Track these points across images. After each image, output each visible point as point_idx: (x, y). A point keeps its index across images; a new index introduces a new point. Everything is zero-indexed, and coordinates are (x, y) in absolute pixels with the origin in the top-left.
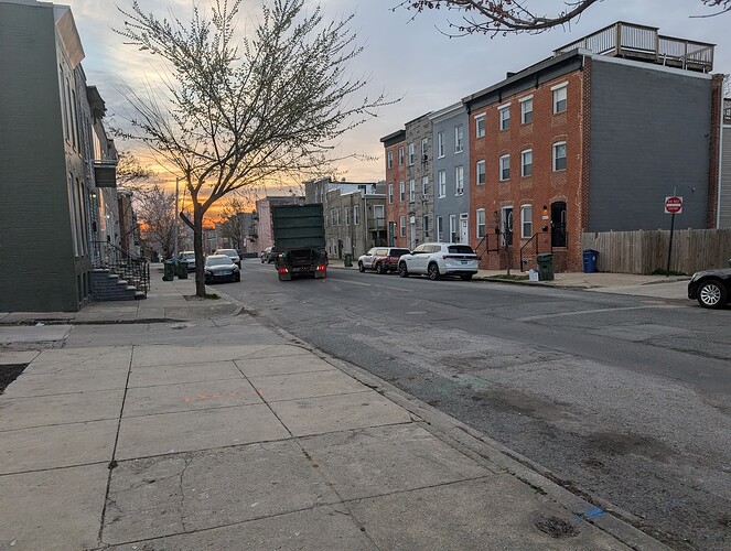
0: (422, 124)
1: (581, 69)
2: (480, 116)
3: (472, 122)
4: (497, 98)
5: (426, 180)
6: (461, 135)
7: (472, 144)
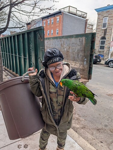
1: (61, 15)
2: (44, 21)
6: (41, 25)
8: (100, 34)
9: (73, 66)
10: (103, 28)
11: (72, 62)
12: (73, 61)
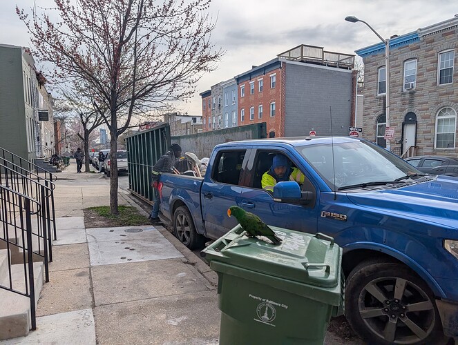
0: (219, 88)
1: (280, 68)
2: (242, 86)
3: (239, 89)
4: (249, 78)
5: (220, 117)
6: (234, 95)
7: (239, 100)
8: (375, 109)
10: (379, 95)
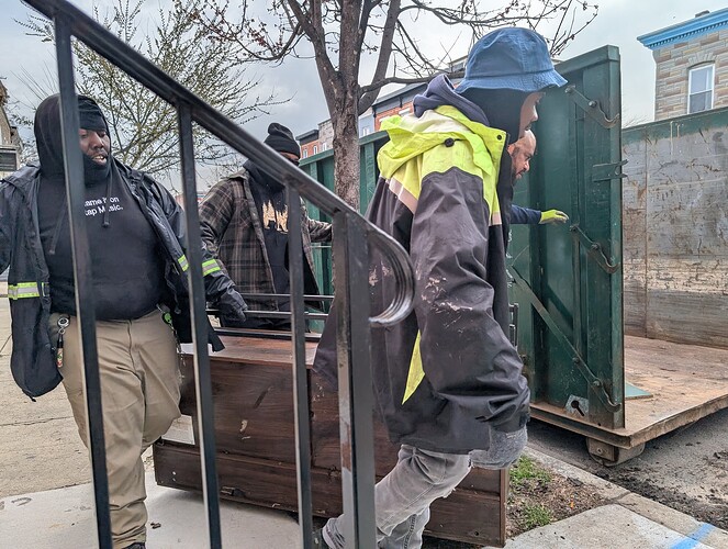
9: (681, 288)
11: (666, 263)
12: (677, 257)
